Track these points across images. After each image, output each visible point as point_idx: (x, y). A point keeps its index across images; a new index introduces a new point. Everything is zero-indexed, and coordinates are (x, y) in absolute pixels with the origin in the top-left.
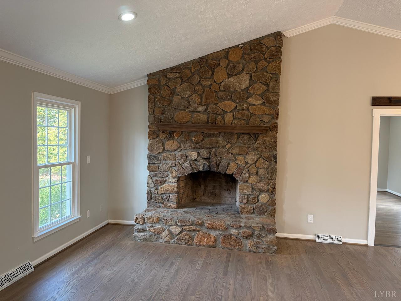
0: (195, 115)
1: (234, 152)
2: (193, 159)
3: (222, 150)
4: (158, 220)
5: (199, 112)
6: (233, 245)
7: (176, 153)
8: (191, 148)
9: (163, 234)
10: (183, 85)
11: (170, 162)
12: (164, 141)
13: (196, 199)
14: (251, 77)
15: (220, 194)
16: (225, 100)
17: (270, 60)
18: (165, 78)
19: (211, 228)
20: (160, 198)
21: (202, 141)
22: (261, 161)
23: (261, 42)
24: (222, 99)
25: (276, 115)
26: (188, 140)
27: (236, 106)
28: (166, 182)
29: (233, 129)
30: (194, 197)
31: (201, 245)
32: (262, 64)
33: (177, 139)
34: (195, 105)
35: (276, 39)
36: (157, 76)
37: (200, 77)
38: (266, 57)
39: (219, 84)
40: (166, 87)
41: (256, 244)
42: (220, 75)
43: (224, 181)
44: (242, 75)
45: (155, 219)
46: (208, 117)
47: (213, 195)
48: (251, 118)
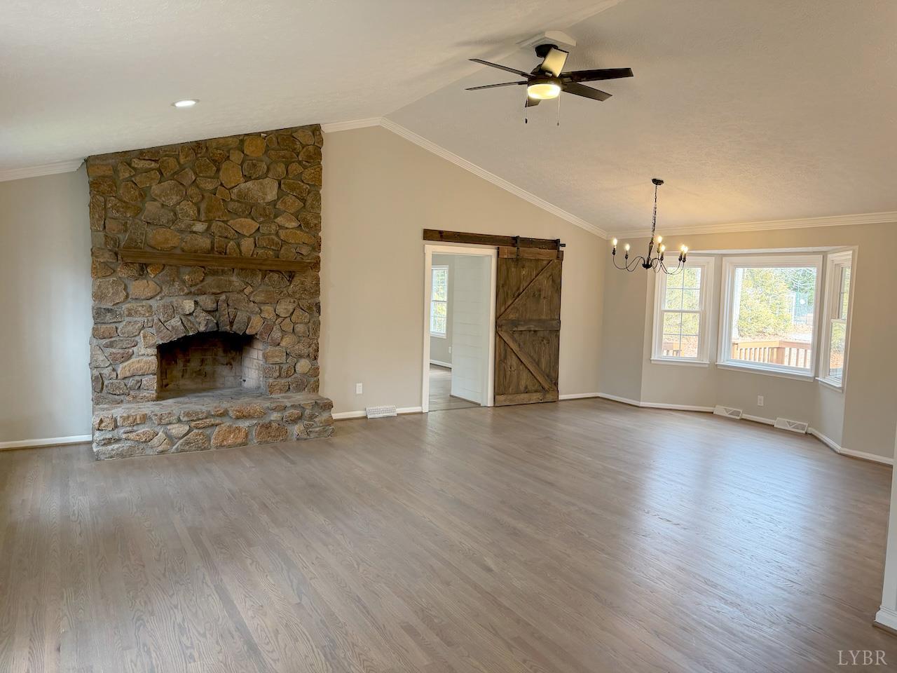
0: (188, 237)
1: (258, 299)
2: (188, 313)
3: (239, 296)
4: (145, 419)
5: (195, 232)
6: (274, 436)
7: (151, 302)
8: (182, 294)
9: (155, 440)
10: (165, 184)
11: (141, 319)
12: (126, 281)
13: (167, 385)
14: (280, 184)
15: (214, 372)
16: (240, 217)
17: (307, 164)
18: (128, 167)
19: (242, 417)
20: (123, 386)
21: (202, 281)
22: (298, 312)
23: (293, 134)
24: (236, 214)
25: (317, 246)
26: (176, 279)
27: (259, 227)
28: (133, 356)
29: (261, 264)
30: (164, 383)
31: (224, 446)
32: (295, 168)
33: (154, 277)
34: (187, 221)
35: (313, 134)
36: (110, 161)
37: (195, 173)
38: (300, 159)
39: (229, 189)
40: (130, 184)
41: (307, 427)
42: (231, 174)
43: (220, 349)
44: (266, 181)
45: (138, 417)
46: (212, 243)
47: (200, 374)
48: (283, 248)
